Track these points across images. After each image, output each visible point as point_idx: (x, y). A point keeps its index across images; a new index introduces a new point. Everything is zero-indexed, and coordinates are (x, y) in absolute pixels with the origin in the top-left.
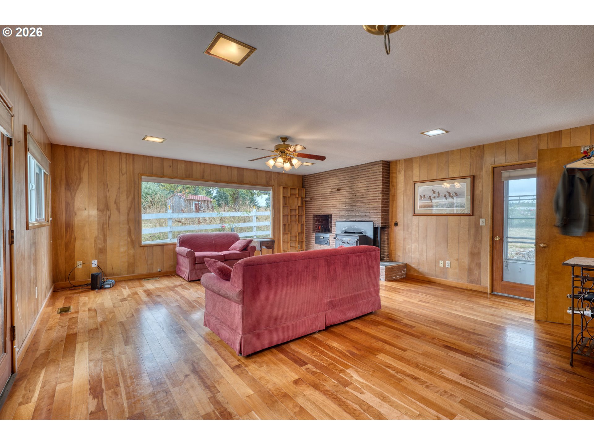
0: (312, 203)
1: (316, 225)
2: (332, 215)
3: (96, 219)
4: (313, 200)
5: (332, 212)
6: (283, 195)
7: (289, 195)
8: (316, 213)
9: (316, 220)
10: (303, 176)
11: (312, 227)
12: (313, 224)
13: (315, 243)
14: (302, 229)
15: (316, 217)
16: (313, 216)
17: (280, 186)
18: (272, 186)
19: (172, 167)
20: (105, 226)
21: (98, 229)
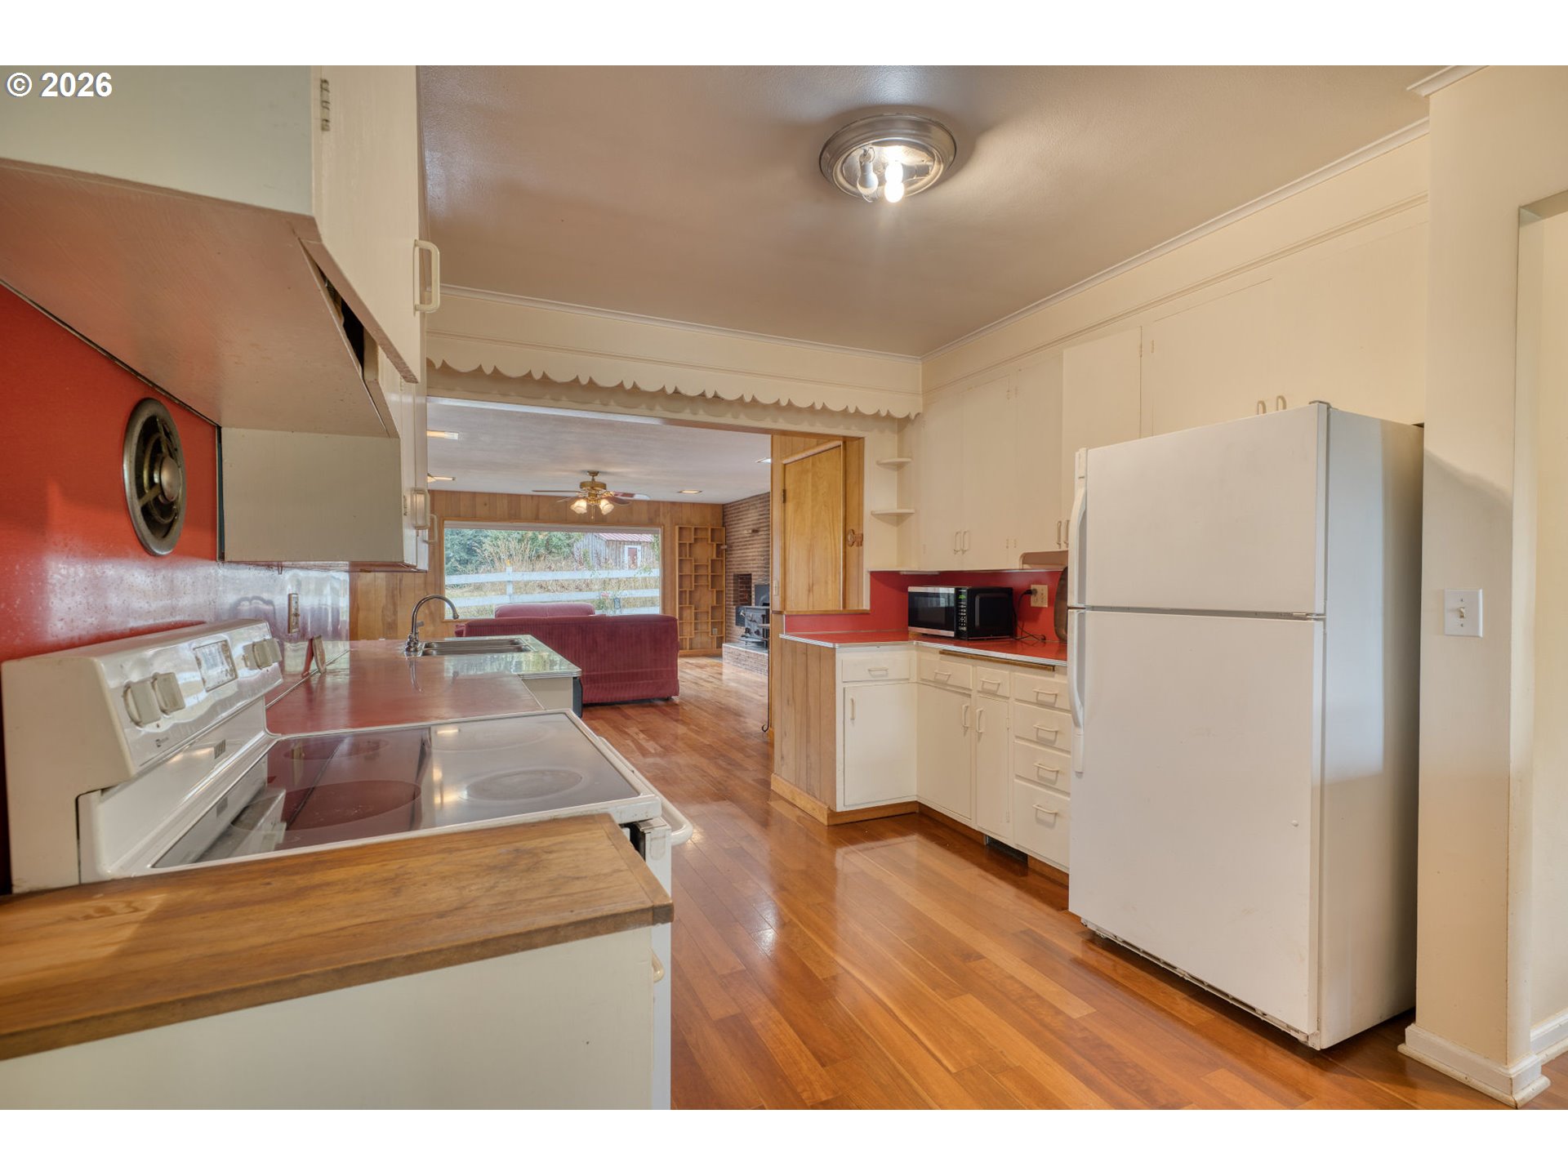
0: (731, 554)
1: (741, 592)
2: (750, 575)
3: (384, 583)
4: (734, 548)
5: (752, 569)
6: (679, 540)
7: (693, 541)
8: (736, 571)
9: (741, 583)
10: (723, 505)
11: (732, 596)
12: (734, 590)
13: (737, 624)
14: (719, 600)
15: (741, 579)
16: (734, 576)
17: (676, 525)
18: (659, 525)
19: (488, 506)
20: (395, 592)
21: (386, 596)
